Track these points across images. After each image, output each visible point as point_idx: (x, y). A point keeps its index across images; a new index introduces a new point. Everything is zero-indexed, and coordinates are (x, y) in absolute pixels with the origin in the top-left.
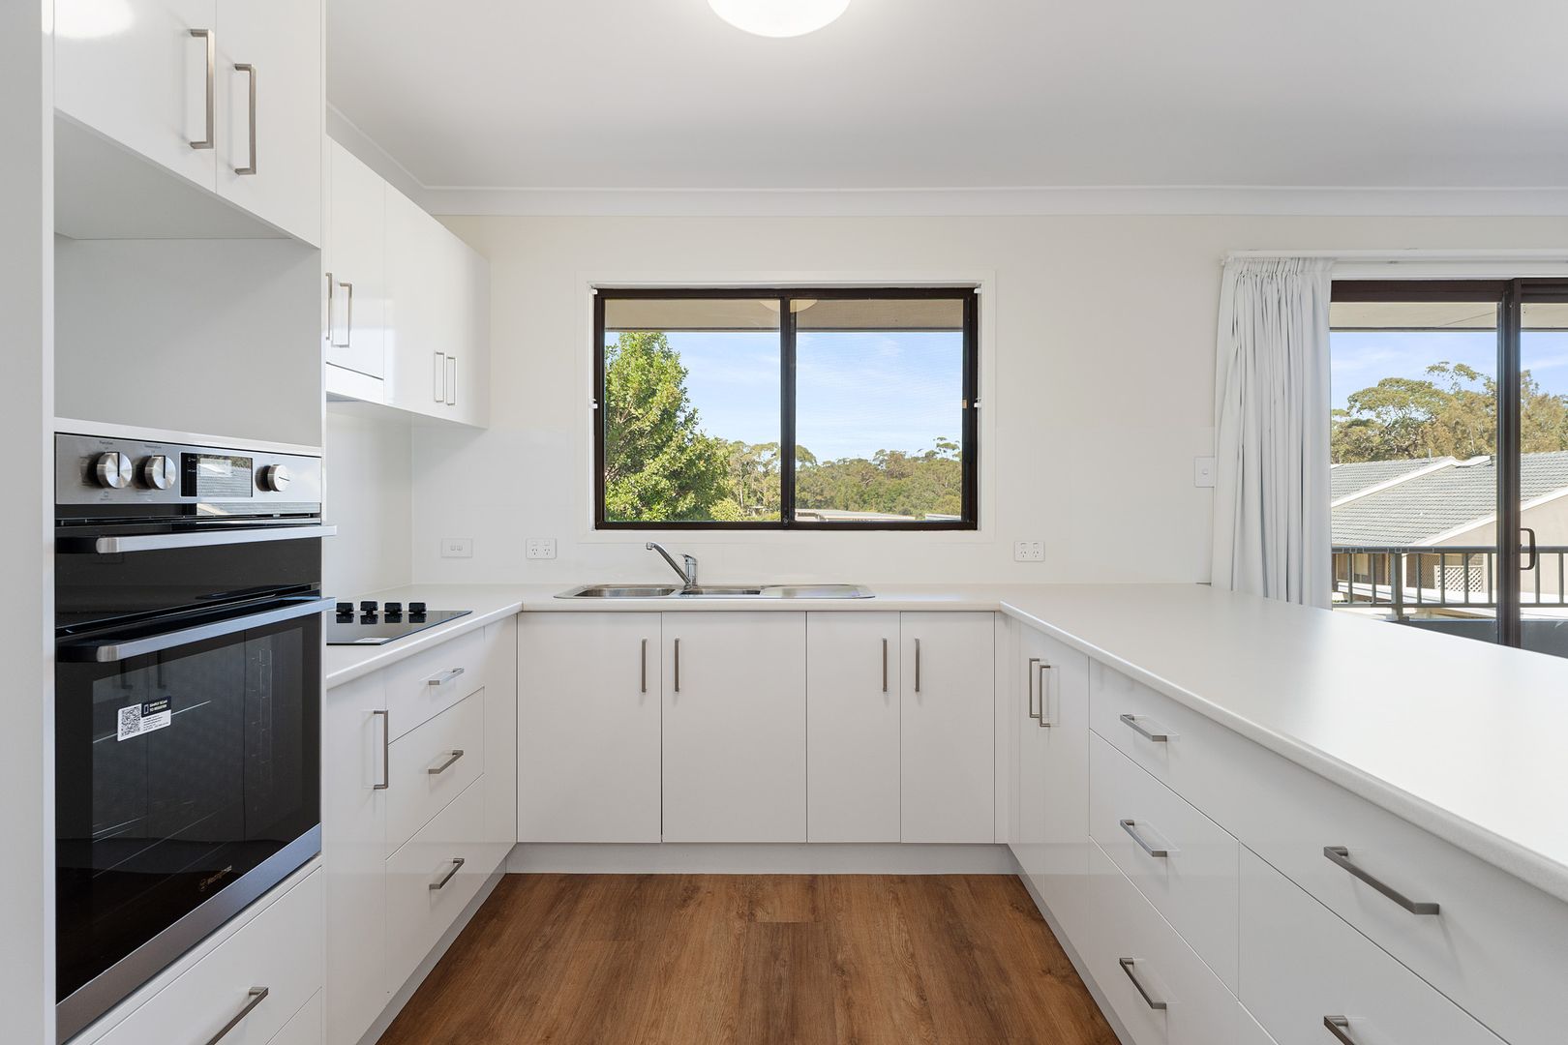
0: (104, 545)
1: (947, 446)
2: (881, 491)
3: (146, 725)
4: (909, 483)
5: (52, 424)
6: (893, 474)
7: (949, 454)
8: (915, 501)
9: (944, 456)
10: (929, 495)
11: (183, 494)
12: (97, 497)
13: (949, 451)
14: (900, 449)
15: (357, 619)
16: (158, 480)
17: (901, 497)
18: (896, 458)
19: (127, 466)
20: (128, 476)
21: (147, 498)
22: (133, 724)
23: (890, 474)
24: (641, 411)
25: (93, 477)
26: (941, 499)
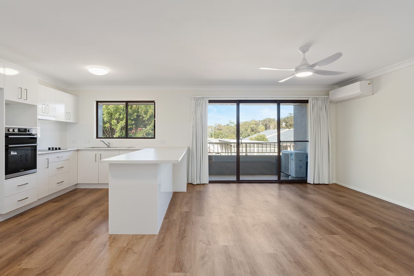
0: (9, 137)
1: (232, 123)
2: (216, 133)
3: (14, 154)
4: (222, 131)
5: (5, 126)
6: (218, 130)
7: (232, 125)
8: (224, 136)
9: (231, 125)
10: (227, 134)
11: (18, 132)
12: (9, 132)
13: (232, 124)
14: (220, 124)
15: (51, 150)
16: (15, 131)
17: (220, 135)
18: (219, 126)
19: (12, 130)
20: (12, 131)
21: (14, 133)
22: (13, 153)
23: (218, 129)
24: (145, 116)
25: (9, 131)
26: (230, 135)
